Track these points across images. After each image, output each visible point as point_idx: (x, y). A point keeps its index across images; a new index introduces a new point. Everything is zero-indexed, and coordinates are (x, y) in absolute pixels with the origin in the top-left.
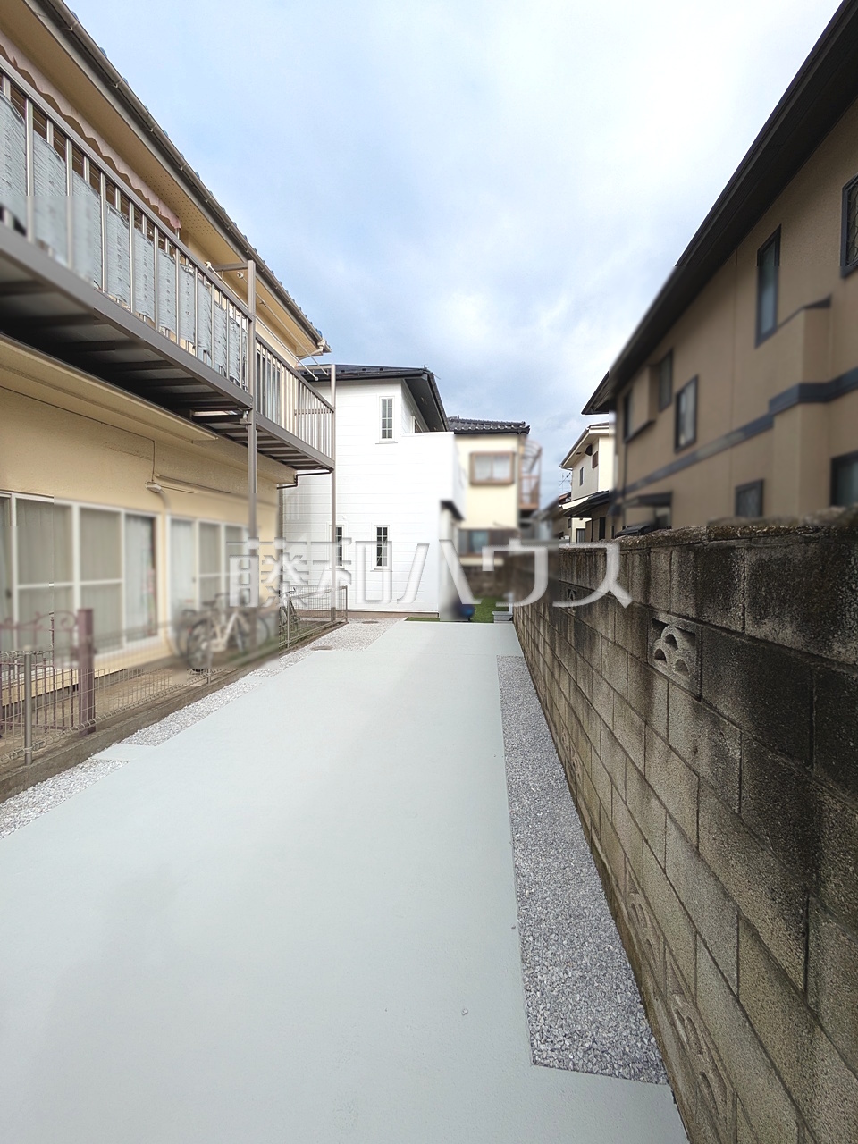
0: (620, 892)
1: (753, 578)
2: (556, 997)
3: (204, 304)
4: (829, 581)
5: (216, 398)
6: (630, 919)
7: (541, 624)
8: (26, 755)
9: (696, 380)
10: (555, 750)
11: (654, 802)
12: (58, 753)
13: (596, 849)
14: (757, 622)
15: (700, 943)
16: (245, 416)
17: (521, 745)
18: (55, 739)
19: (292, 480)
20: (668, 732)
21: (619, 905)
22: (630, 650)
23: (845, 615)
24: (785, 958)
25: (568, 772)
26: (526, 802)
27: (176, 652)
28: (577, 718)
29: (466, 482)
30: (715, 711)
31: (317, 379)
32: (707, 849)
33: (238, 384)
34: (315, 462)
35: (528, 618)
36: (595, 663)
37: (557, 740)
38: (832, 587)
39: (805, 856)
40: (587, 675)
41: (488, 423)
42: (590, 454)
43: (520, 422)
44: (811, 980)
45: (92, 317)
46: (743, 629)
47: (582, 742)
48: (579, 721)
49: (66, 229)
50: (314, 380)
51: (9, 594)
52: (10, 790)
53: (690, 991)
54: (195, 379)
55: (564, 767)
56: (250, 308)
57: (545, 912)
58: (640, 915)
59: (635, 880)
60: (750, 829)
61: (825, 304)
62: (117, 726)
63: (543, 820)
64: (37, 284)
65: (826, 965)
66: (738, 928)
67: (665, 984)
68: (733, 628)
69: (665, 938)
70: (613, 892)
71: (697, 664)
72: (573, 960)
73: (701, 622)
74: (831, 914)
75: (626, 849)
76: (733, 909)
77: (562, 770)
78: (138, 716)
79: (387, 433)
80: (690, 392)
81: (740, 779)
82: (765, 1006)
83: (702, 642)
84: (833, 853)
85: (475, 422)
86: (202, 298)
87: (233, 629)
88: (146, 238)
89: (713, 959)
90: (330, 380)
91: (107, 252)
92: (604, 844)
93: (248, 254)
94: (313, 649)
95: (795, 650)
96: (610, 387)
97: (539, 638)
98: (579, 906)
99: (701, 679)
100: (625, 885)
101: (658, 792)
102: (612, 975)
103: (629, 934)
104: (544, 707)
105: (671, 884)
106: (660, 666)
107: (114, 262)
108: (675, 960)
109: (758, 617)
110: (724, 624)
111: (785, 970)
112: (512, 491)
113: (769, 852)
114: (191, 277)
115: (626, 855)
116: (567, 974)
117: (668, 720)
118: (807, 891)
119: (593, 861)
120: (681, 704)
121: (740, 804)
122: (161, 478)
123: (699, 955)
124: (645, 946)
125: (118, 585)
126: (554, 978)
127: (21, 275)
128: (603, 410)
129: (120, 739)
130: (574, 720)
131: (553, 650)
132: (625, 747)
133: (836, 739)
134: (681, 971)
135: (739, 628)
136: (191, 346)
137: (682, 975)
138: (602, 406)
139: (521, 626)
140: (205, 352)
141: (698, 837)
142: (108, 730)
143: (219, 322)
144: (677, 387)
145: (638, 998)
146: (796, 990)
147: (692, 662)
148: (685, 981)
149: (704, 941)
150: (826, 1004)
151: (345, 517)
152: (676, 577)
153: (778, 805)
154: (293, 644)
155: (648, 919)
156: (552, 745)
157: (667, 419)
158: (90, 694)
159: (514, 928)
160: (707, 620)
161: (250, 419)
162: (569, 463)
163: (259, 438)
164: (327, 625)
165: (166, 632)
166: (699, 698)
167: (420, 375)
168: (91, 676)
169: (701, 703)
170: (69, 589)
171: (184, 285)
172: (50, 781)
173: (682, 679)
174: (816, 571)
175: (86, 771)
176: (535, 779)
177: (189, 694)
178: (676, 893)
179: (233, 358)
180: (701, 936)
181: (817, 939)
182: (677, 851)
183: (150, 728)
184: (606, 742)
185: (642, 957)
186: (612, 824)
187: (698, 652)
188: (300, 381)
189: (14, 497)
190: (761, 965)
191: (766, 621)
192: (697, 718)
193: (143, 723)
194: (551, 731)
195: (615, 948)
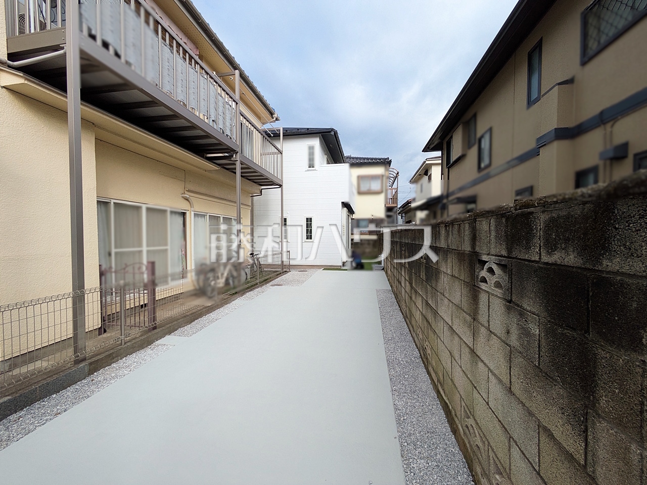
0: (458, 418)
1: (547, 228)
2: (423, 476)
3: (212, 94)
4: (600, 224)
5: (219, 146)
6: (465, 433)
7: (403, 269)
8: (121, 340)
9: (490, 130)
10: (413, 341)
11: (480, 364)
12: (138, 340)
13: (441, 395)
14: (549, 254)
15: (512, 443)
16: (234, 156)
17: (393, 338)
18: (135, 332)
19: (259, 192)
20: (489, 323)
21: (457, 426)
22: (463, 279)
23: (611, 243)
24: (571, 447)
25: (422, 353)
26: (398, 369)
27: (197, 287)
28: (427, 321)
29: (355, 192)
30: (521, 308)
31: (272, 135)
32: (516, 388)
33: (231, 138)
34: (272, 182)
35: (394, 267)
36: (439, 288)
37: (414, 335)
38: (602, 228)
39: (585, 386)
40: (434, 296)
41: (368, 159)
42: (427, 175)
43: (386, 157)
44: (589, 458)
45: (154, 102)
46: (540, 258)
47: (431, 334)
48: (429, 323)
49: (141, 55)
50: (271, 136)
51: (110, 254)
52: (113, 359)
53: (506, 471)
54: (208, 136)
55: (419, 350)
56: (237, 97)
57: (413, 429)
58: (471, 431)
59: (468, 411)
60: (546, 374)
61: (570, 81)
62: (168, 326)
63: (409, 379)
64: (126, 85)
65: (599, 448)
66: (539, 432)
67: (489, 469)
68: (533, 259)
69: (489, 442)
70: (453, 419)
71: (508, 282)
72: (431, 456)
73: (511, 258)
74: (603, 419)
75: (461, 394)
76: (535, 421)
77: (418, 352)
78: (179, 321)
79: (311, 166)
80: (487, 137)
81: (539, 346)
82: (557, 476)
83: (512, 269)
84: (604, 383)
85: (360, 158)
86: (211, 91)
87: (228, 274)
88: (182, 59)
89: (522, 452)
90: (280, 136)
91: (162, 67)
92: (447, 392)
93: (235, 66)
94: (272, 286)
95: (576, 267)
96: (439, 136)
97: (401, 279)
98: (432, 427)
99: (511, 291)
100: (461, 414)
101: (483, 358)
102: (454, 465)
103: (464, 442)
104: (405, 317)
105: (492, 411)
106: (483, 286)
107: (166, 73)
108: (496, 455)
109: (550, 251)
110: (526, 257)
111: (571, 454)
112: (382, 196)
113: (560, 387)
114: (205, 80)
115: (461, 397)
116: (428, 464)
117: (489, 316)
118: (586, 407)
119: (439, 402)
120: (498, 306)
121: (539, 361)
122: (188, 191)
123: (512, 450)
124: (475, 448)
125: (166, 250)
126: (421, 466)
127: (118, 81)
128: (434, 149)
129: (170, 333)
130: (425, 323)
131: (411, 284)
132: (460, 335)
133: (606, 316)
134: (499, 461)
135: (537, 258)
136: (206, 117)
137: (500, 463)
138: (434, 147)
139: (389, 272)
140: (213, 121)
141: (511, 382)
142: (163, 328)
143: (221, 104)
144: (479, 135)
145: (471, 478)
146: (579, 464)
147: (505, 281)
148: (502, 466)
149: (515, 442)
150: (600, 472)
151: (288, 212)
152: (493, 233)
153: (565, 358)
154: (260, 283)
155: (476, 432)
156: (411, 338)
157: (473, 152)
158: (154, 307)
159: (395, 438)
160: (515, 256)
161: (237, 158)
162: (415, 180)
163: (242, 168)
164: (278, 273)
165: (192, 276)
166: (510, 301)
167: (330, 132)
168: (154, 298)
169: (510, 304)
170: (140, 252)
171: (202, 84)
172: (134, 355)
173: (499, 292)
174: (591, 219)
175: (153, 350)
176: (403, 357)
177: (206, 309)
178: (496, 416)
179: (228, 124)
180: (513, 439)
181: (593, 434)
182: (496, 392)
183: (186, 327)
184: (447, 332)
185: (473, 455)
186: (451, 380)
187: (509, 275)
188: (264, 137)
189: (113, 201)
190: (555, 453)
191: (556, 252)
192: (508, 313)
193: (181, 325)
194: (410, 331)
195: (455, 450)
